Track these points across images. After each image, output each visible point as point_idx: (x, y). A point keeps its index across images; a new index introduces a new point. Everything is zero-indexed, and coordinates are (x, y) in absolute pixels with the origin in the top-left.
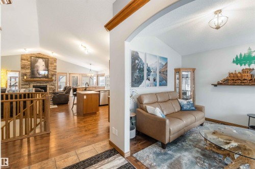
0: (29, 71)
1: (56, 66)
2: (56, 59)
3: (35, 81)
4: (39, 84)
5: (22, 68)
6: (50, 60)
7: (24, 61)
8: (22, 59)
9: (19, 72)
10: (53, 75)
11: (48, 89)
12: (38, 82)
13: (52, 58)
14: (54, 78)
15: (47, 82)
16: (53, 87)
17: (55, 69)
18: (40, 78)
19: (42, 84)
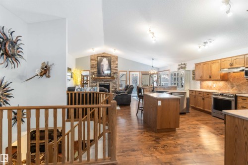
0: (96, 70)
1: (117, 65)
2: (118, 57)
3: (100, 80)
4: (103, 83)
5: (91, 68)
6: (112, 58)
7: (92, 61)
8: (91, 60)
9: (89, 71)
10: (115, 73)
11: (111, 87)
12: (103, 81)
13: (114, 56)
14: (115, 76)
15: (110, 80)
16: (115, 85)
17: (117, 67)
18: (104, 76)
19: (106, 83)
